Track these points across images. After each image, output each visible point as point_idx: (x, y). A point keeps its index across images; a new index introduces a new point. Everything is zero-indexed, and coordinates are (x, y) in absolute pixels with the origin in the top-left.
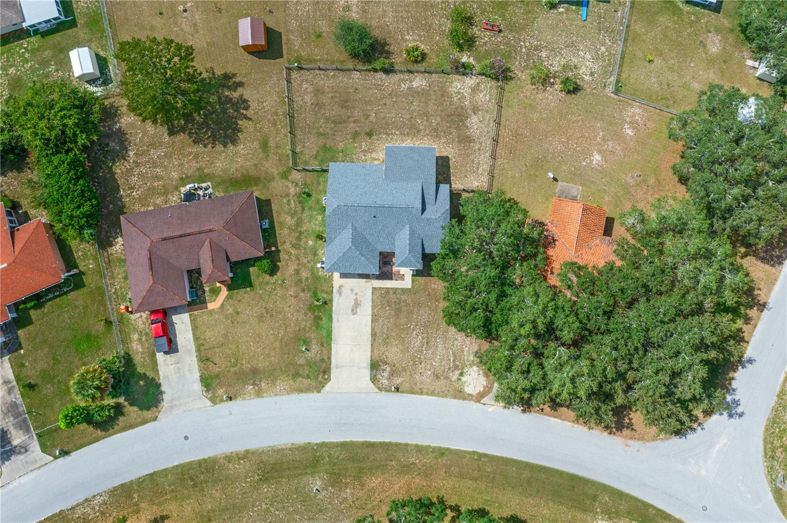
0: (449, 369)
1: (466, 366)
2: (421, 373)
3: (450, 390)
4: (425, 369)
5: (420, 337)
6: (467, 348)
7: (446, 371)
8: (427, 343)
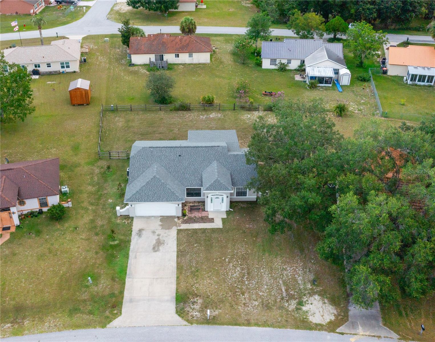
0: (282, 299)
1: (304, 295)
2: (244, 304)
3: (289, 320)
4: (250, 299)
5: (238, 269)
6: (301, 278)
7: (278, 300)
8: (248, 273)
